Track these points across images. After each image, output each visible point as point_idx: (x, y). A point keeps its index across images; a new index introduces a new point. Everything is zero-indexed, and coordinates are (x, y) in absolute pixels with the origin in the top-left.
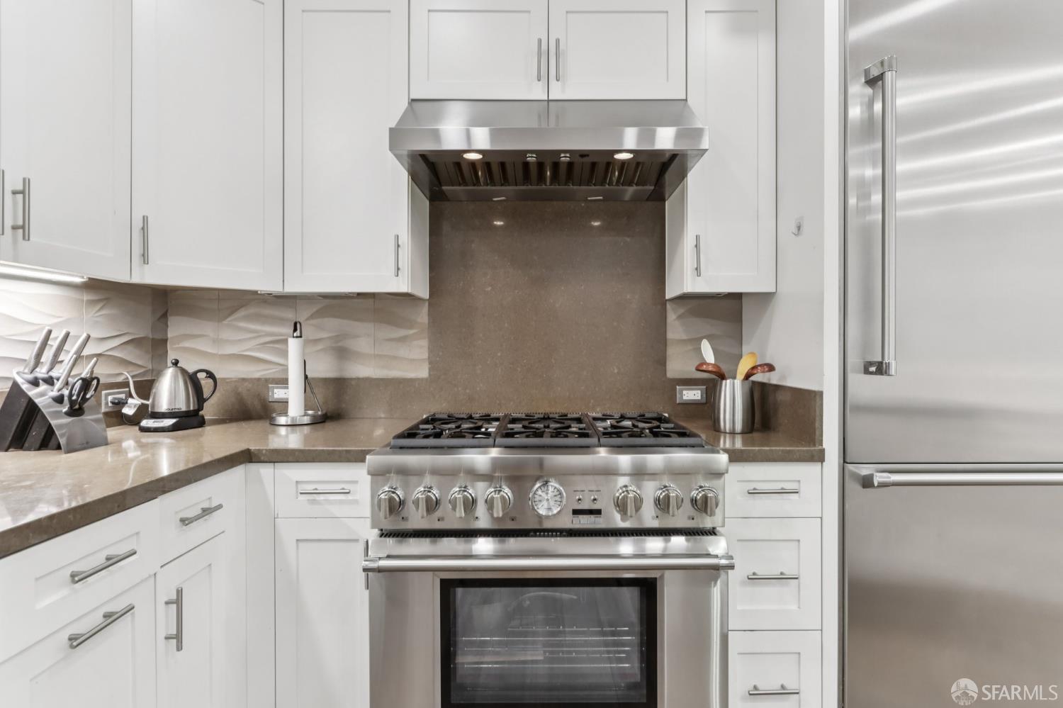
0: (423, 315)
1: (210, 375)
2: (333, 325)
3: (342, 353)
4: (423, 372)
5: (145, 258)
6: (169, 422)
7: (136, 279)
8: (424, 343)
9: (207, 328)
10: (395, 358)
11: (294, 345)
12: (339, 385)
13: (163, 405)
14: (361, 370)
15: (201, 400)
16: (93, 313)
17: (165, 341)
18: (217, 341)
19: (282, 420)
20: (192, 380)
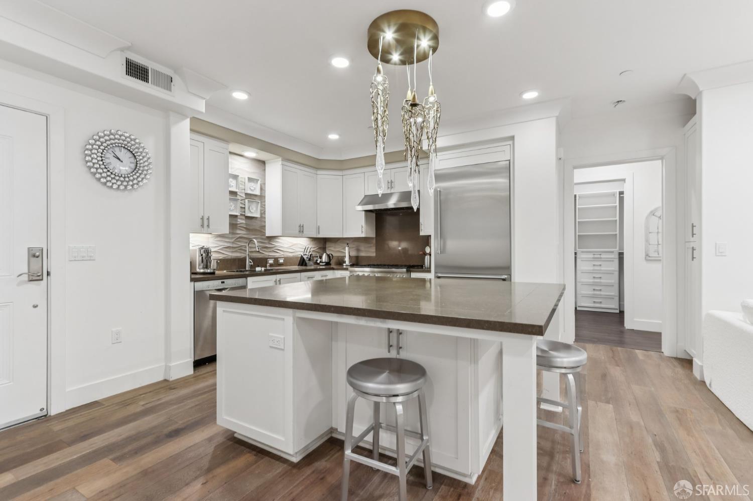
0: (374, 241)
1: (332, 255)
2: (356, 243)
3: (358, 250)
4: (374, 255)
5: (319, 233)
6: (324, 264)
7: (318, 237)
8: (375, 248)
9: (333, 245)
10: (369, 251)
11: (347, 248)
12: (357, 257)
13: (324, 260)
14: (363, 254)
15: (330, 260)
16: (312, 243)
17: (326, 248)
18: (335, 248)
19: (344, 264)
20: (328, 256)
